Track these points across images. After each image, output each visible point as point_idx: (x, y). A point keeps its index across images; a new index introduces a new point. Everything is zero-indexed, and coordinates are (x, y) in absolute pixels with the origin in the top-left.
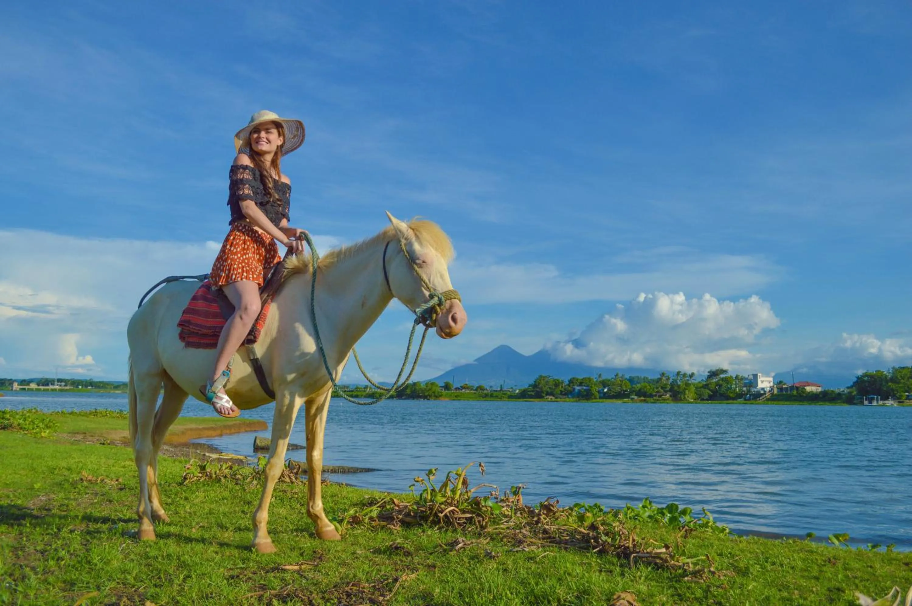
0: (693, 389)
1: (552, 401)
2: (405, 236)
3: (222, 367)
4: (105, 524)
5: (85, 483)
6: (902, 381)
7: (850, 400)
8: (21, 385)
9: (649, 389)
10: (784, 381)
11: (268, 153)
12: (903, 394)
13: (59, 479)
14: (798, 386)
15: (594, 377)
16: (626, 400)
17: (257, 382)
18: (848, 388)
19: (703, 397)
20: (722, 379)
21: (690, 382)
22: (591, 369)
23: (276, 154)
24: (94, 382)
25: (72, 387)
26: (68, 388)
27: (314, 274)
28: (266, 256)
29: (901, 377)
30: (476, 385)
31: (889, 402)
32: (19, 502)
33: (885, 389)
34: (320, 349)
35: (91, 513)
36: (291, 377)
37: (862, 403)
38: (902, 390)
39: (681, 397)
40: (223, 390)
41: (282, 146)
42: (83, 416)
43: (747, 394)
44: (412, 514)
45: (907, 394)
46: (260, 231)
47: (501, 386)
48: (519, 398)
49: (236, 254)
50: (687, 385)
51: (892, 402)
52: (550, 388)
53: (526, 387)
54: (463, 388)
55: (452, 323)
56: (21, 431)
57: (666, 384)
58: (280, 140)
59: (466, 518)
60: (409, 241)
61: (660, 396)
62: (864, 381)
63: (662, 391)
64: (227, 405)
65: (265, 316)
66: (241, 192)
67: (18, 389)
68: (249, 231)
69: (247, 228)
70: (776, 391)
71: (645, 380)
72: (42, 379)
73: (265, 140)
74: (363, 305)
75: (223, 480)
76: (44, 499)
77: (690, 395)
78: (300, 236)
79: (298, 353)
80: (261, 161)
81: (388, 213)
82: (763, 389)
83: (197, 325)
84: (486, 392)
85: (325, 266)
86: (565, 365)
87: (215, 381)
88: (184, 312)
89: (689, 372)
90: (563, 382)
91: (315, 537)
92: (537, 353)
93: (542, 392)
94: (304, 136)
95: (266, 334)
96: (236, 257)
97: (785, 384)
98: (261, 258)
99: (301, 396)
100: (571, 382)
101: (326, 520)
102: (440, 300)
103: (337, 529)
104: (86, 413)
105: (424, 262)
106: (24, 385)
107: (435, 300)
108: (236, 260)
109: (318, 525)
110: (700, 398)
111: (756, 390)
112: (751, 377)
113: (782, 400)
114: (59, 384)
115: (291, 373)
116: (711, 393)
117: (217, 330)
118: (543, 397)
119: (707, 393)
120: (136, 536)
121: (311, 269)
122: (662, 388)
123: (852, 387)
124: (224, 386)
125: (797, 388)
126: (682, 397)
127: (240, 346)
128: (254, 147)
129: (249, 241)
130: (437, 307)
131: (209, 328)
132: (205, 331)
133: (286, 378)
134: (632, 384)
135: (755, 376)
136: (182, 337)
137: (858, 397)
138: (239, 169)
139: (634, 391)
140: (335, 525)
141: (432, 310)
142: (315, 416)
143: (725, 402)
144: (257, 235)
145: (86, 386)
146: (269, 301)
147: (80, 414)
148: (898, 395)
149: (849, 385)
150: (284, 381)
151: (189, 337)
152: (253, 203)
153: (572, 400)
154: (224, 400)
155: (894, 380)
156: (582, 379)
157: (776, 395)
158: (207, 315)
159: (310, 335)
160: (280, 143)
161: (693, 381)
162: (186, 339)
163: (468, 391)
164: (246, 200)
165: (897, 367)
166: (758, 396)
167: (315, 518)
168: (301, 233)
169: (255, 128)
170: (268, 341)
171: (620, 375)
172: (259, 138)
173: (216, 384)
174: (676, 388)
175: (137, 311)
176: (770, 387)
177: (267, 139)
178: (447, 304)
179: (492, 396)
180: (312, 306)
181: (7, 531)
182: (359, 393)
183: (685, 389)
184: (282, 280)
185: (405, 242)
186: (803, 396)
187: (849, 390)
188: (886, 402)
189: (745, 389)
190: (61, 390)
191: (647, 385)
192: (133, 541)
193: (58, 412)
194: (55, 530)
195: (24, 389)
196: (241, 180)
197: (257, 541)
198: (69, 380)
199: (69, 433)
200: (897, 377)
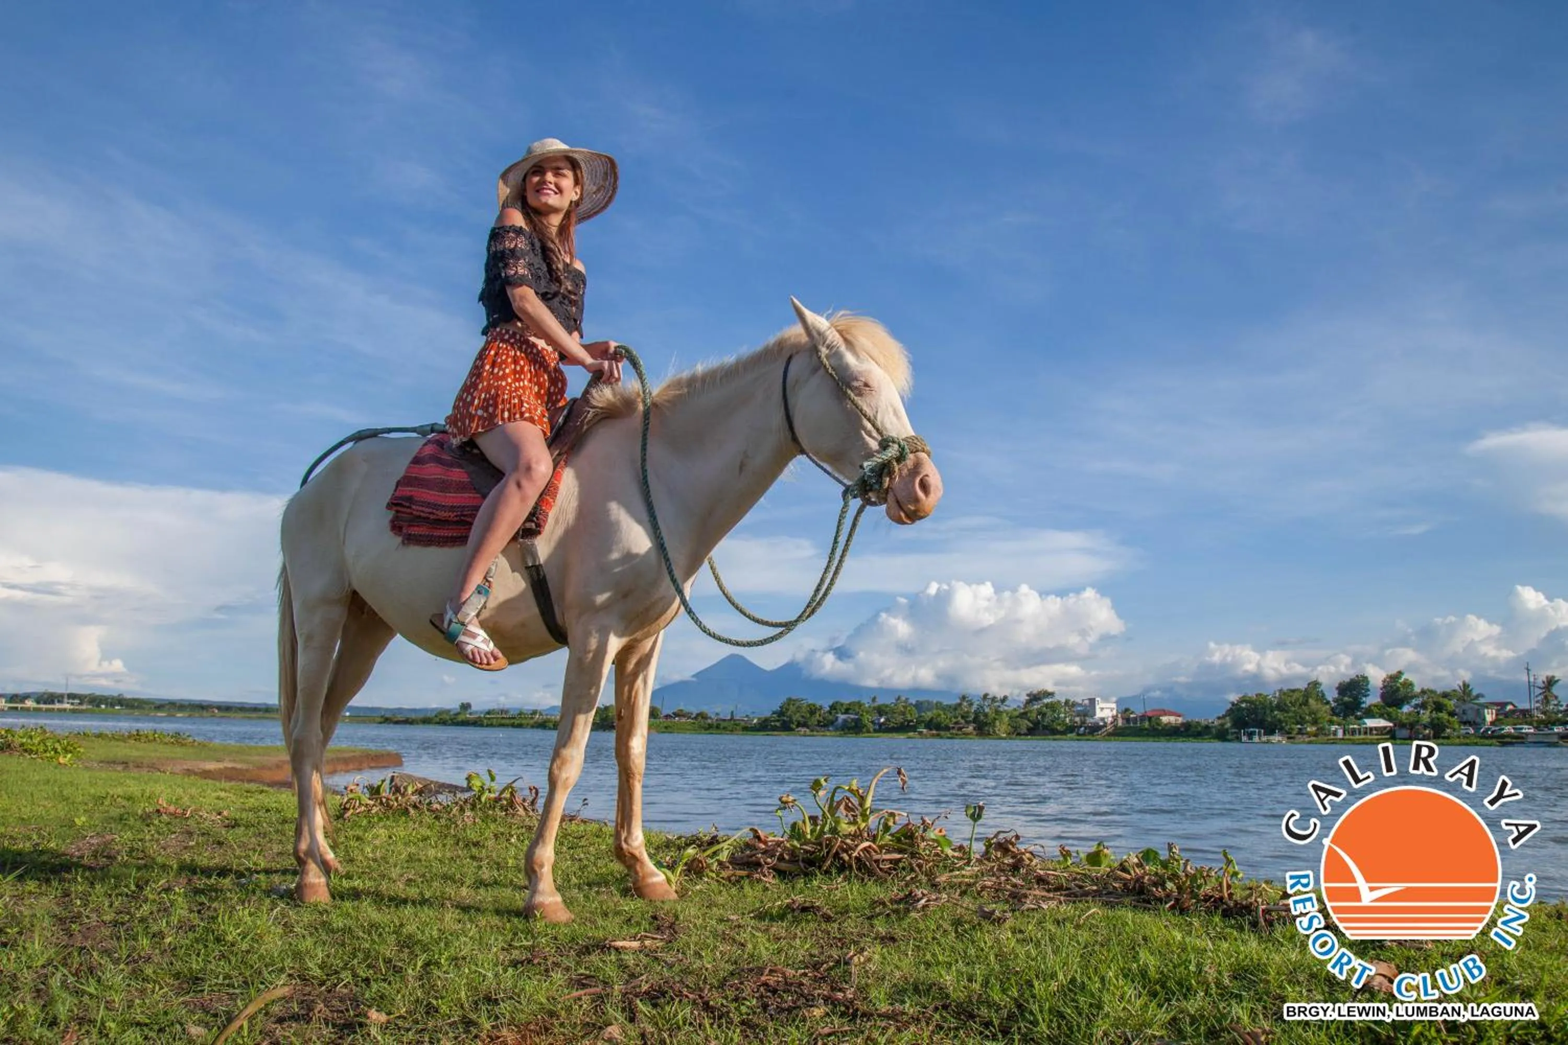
0: (1006, 719)
1: (805, 735)
2: (828, 342)
3: (476, 579)
4: (224, 878)
5: (165, 817)
6: (1293, 709)
7: (1222, 735)
8: (11, 702)
9: (943, 718)
10: (1132, 709)
11: (555, 210)
12: (1293, 726)
13: (115, 812)
14: (1150, 714)
15: (866, 702)
16: (911, 734)
17: (535, 610)
18: (1219, 718)
19: (1019, 731)
20: (1047, 705)
21: (1001, 709)
22: (859, 689)
23: (568, 215)
24: (125, 700)
25: (90, 707)
26: (84, 707)
27: (646, 415)
28: (549, 388)
29: (1291, 702)
30: (695, 711)
31: (1276, 738)
32: (52, 845)
33: (1269, 719)
34: (660, 545)
35: (192, 860)
36: (601, 598)
37: (1239, 739)
38: (1293, 720)
39: (989, 731)
40: (476, 621)
41: (577, 204)
42: (118, 740)
43: (1081, 727)
44: (787, 857)
45: (1299, 726)
46: (541, 344)
47: (732, 713)
48: (759, 730)
49: (504, 377)
50: (997, 712)
51: (1280, 738)
52: (803, 717)
53: (767, 714)
54: (676, 715)
55: (921, 494)
56: (26, 754)
57: (968, 712)
58: (576, 193)
59: (891, 861)
60: (835, 349)
61: (960, 729)
62: (1240, 709)
63: (963, 721)
64: (483, 646)
65: (556, 488)
66: (512, 272)
67: (6, 709)
68: (522, 343)
69: (518, 337)
70: (1120, 723)
71: (939, 705)
72: (44, 693)
73: (552, 186)
74: (742, 467)
75: (412, 811)
76: (94, 841)
77: (1002, 727)
78: (615, 353)
79: (615, 556)
80: (543, 223)
81: (795, 301)
82: (1103, 719)
83: (429, 505)
84: (709, 721)
85: (668, 401)
86: (823, 684)
87: (464, 603)
88: (398, 484)
89: (1000, 695)
90: (821, 708)
91: (632, 896)
92: (782, 668)
93: (791, 722)
94: (614, 189)
95: (557, 521)
96: (504, 383)
97: (1132, 713)
98: (542, 392)
99: (620, 635)
100: (833, 707)
101: (650, 865)
102: (902, 449)
103: (669, 881)
104: (123, 736)
105: (866, 385)
106: (16, 702)
107: (893, 451)
108: (505, 387)
109: (636, 873)
110: (1015, 732)
111: (1092, 721)
112: (1087, 702)
113: (1128, 735)
114: (71, 701)
115: (602, 592)
116: (1031, 725)
117: (465, 513)
118: (792, 730)
119: (1025, 724)
120: (295, 897)
121: (641, 407)
122: (963, 717)
123: (1224, 717)
124: (478, 615)
125: (1150, 719)
126: (991, 730)
127: (510, 541)
128: (532, 200)
129: (522, 358)
130: (895, 464)
131: (452, 509)
132: (442, 514)
133: (593, 602)
134: (919, 711)
135: (1092, 701)
136: (396, 527)
137: (1234, 730)
138: (508, 232)
139: (923, 722)
140: (664, 873)
141: (884, 469)
142: (635, 675)
143: (1050, 737)
144: (535, 351)
145: (112, 705)
146: (562, 463)
147: (113, 738)
148: (1287, 728)
149: (1221, 715)
150: (589, 608)
151: (410, 526)
152: (532, 291)
153: (833, 733)
154: (480, 639)
155: (1281, 707)
156: (850, 704)
157: (1121, 728)
158: (445, 486)
159: (639, 522)
160: (575, 198)
161: (1006, 708)
162: (404, 531)
163: (683, 720)
164: (521, 285)
165: (1285, 689)
166: (1094, 730)
167: (629, 860)
168: (616, 348)
169: (534, 166)
170: (559, 531)
171: (903, 699)
172: (543, 182)
173: (465, 609)
174: (982, 718)
175: (298, 494)
176: (1113, 717)
177: (557, 186)
178: (910, 459)
179: (718, 727)
180: (644, 471)
181: (38, 890)
182: (524, 722)
183: (995, 719)
184: (585, 427)
185: (827, 352)
186: (1157, 729)
187: (1220, 721)
188: (1271, 738)
189: (1077, 719)
190: (73, 711)
191: (941, 712)
192: (288, 904)
193: (79, 734)
194: (133, 888)
195: (16, 708)
196: (513, 251)
197: (539, 899)
198: (86, 696)
199: (102, 762)
200: (1285, 704)
